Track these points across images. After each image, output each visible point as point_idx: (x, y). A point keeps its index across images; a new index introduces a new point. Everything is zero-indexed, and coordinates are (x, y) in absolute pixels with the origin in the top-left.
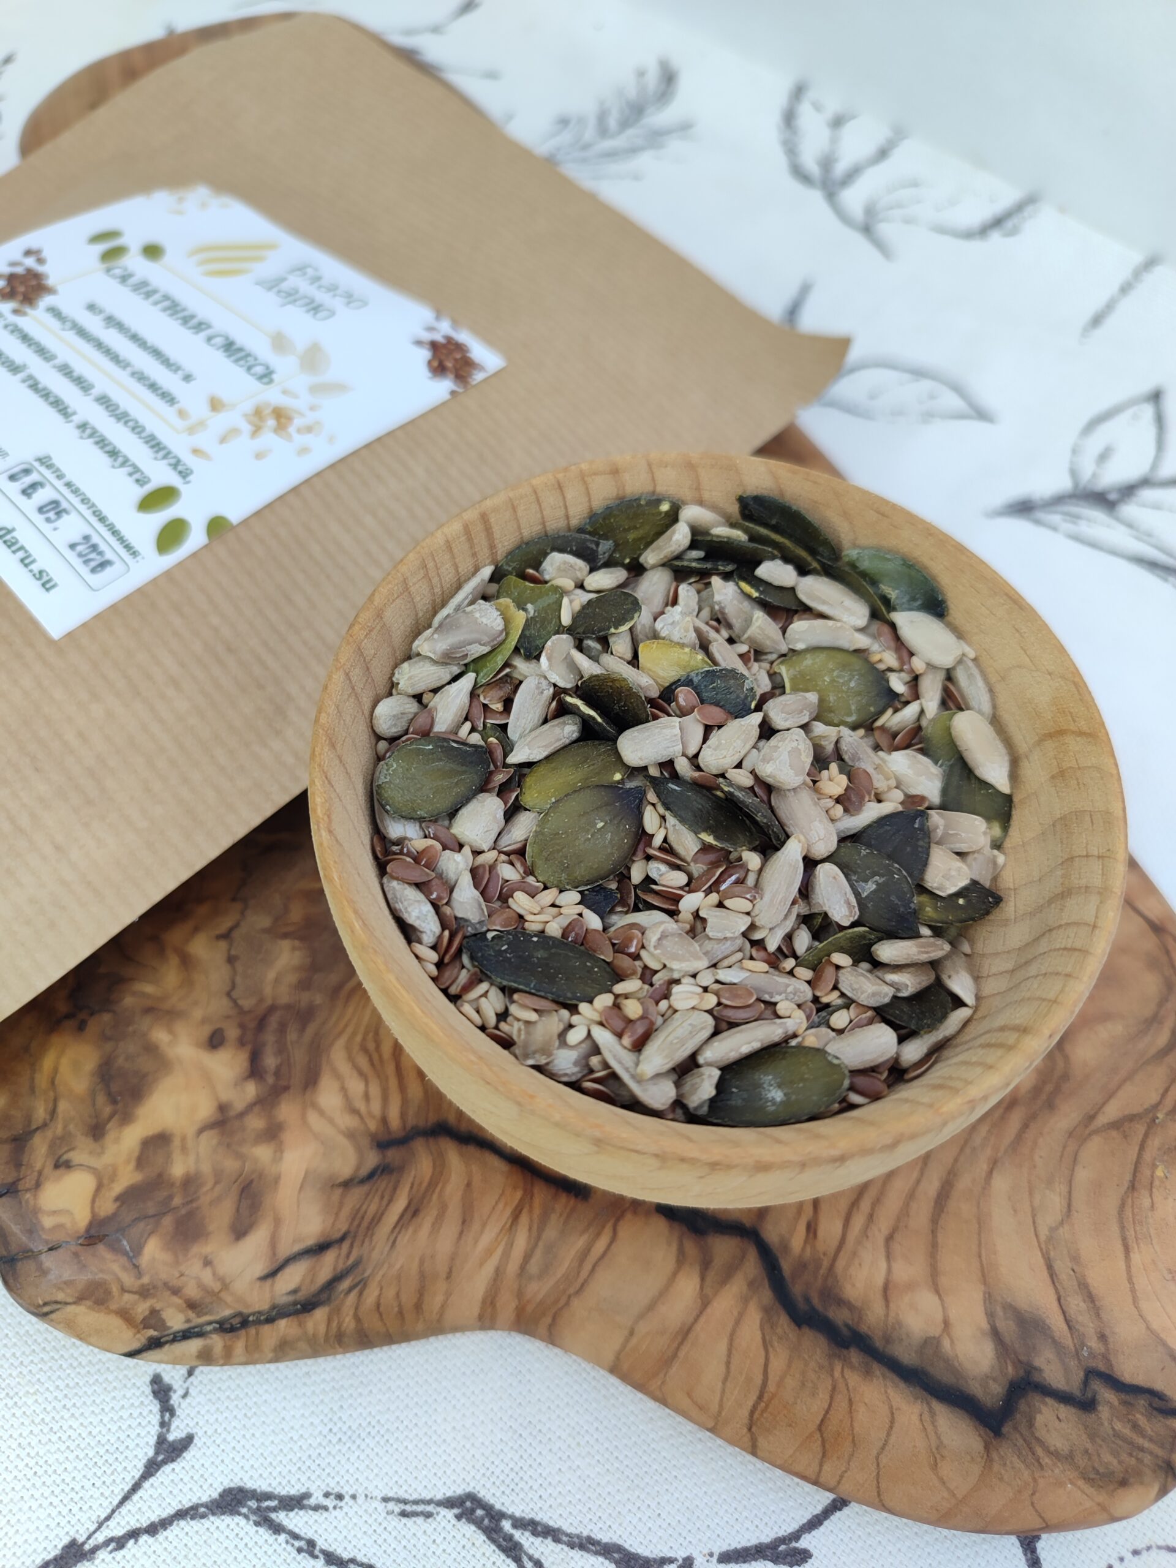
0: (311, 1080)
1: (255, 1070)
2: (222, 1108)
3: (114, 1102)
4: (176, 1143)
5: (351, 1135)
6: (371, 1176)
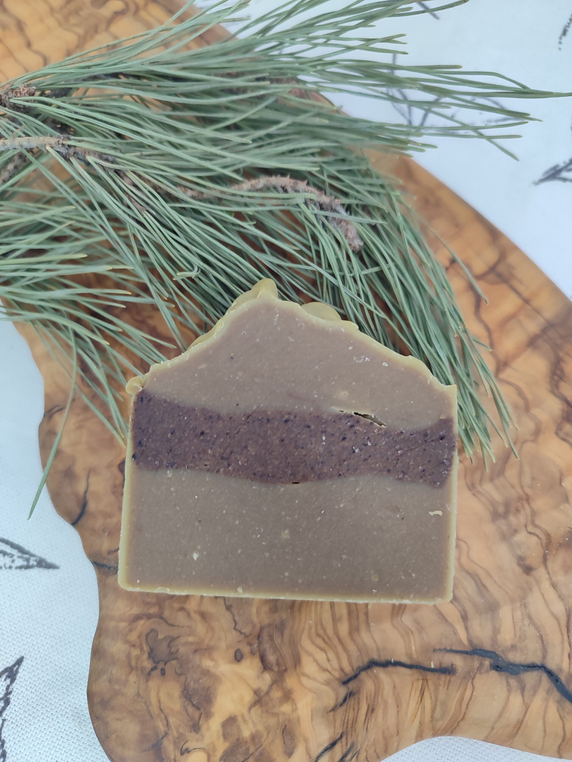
0: (297, 662)
1: (265, 666)
2: (256, 692)
3: (198, 709)
4: (240, 719)
5: (328, 683)
6: (345, 700)
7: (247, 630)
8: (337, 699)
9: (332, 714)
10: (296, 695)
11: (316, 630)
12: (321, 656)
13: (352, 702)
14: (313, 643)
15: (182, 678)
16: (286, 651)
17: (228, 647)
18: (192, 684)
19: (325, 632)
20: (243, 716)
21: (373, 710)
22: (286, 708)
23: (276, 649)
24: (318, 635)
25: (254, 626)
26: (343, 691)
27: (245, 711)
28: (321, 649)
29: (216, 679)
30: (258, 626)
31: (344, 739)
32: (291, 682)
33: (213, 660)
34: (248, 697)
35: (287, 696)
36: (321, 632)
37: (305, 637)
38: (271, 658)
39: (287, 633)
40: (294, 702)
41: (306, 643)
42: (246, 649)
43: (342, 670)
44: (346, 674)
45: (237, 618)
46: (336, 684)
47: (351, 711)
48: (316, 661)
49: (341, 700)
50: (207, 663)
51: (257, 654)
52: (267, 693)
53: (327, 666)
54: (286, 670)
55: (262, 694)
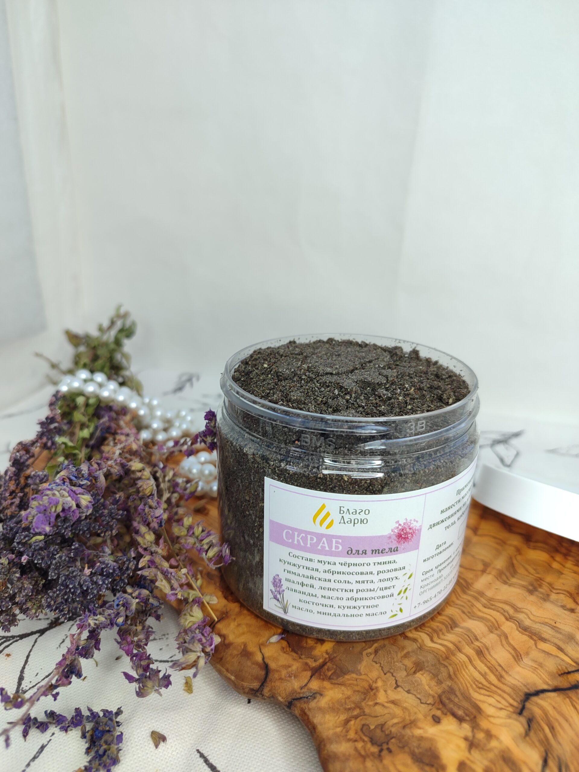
7: (430, 701)
8: (524, 727)
9: (527, 738)
10: (494, 731)
11: (476, 685)
12: (491, 700)
13: (534, 725)
14: (480, 694)
15: (406, 749)
16: (466, 704)
17: (425, 716)
18: (416, 751)
19: (483, 685)
20: (468, 759)
21: (553, 728)
22: (494, 744)
23: (459, 707)
24: (480, 688)
25: (433, 697)
26: (523, 720)
27: (467, 754)
28: (489, 696)
29: (431, 740)
30: (436, 696)
31: (550, 755)
32: (484, 724)
33: (420, 728)
34: (463, 745)
35: (489, 735)
36: (480, 685)
37: (471, 691)
38: (460, 713)
39: (458, 693)
40: (497, 739)
41: (476, 696)
42: (438, 713)
43: (511, 705)
44: (517, 708)
45: (418, 696)
46: (515, 716)
47: (539, 732)
48: (490, 705)
49: (526, 726)
50: (418, 732)
51: (448, 713)
52: (474, 736)
53: (500, 706)
54: (475, 717)
55: (471, 738)
